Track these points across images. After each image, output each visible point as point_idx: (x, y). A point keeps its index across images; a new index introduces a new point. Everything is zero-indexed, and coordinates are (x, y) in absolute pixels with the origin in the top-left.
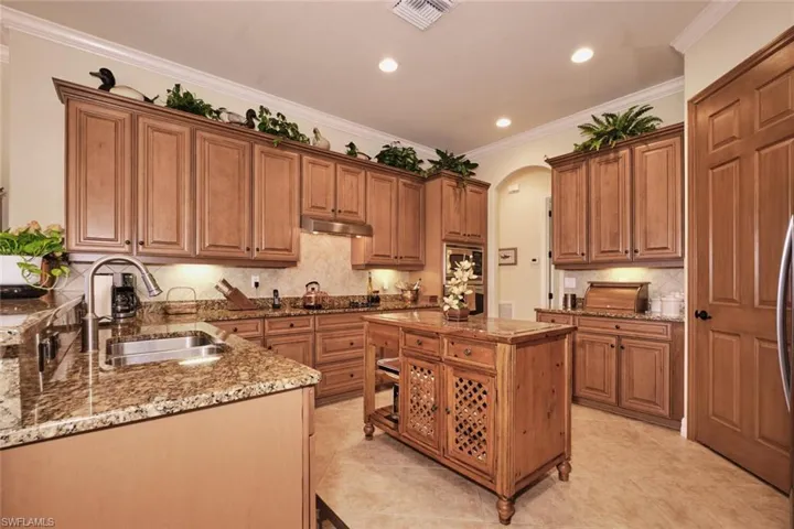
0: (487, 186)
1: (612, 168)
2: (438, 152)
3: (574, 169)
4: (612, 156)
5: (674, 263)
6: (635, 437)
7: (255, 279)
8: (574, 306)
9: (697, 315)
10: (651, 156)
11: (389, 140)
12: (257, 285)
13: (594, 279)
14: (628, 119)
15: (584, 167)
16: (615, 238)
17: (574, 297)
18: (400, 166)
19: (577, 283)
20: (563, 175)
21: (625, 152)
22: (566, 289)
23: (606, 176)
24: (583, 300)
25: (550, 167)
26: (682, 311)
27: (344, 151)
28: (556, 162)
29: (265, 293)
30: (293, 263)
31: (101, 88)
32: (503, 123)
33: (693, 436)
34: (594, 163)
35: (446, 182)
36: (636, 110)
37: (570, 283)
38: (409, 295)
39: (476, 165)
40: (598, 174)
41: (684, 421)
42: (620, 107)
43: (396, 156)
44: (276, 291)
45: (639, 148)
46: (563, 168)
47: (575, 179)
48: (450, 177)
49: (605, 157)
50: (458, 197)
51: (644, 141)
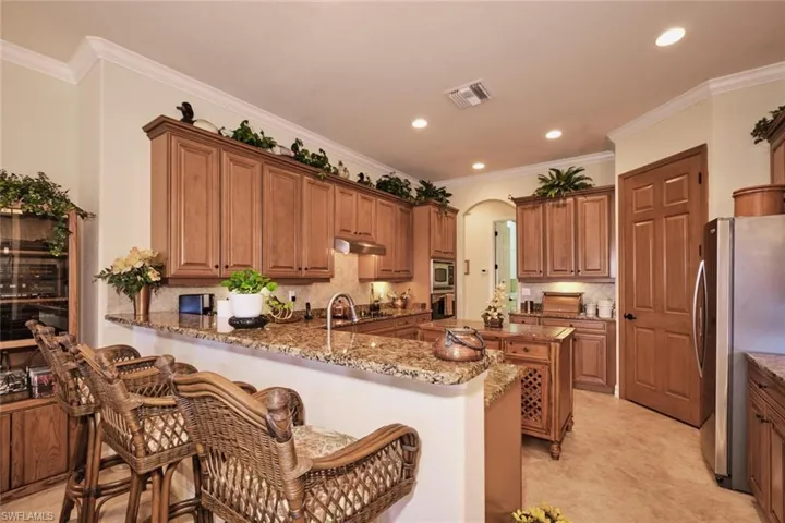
0: (455, 211)
1: (562, 211)
2: (423, 182)
3: (534, 208)
4: (561, 202)
5: (606, 280)
6: (590, 401)
7: (292, 294)
8: (532, 310)
9: (625, 317)
10: (589, 206)
11: (388, 171)
12: (294, 299)
13: (546, 290)
14: (569, 175)
15: (541, 208)
16: (565, 260)
17: (531, 302)
18: (399, 194)
19: (532, 292)
20: (526, 213)
21: (570, 200)
22: (523, 297)
23: (557, 216)
24: (540, 306)
25: (515, 205)
26: (613, 314)
27: (354, 178)
28: (519, 202)
29: (299, 307)
30: (327, 280)
31: (183, 120)
32: (479, 166)
33: (624, 396)
34: (549, 204)
35: (433, 209)
36: (574, 169)
37: (526, 293)
38: (399, 303)
39: (450, 195)
40: (551, 214)
41: (617, 387)
42: (564, 166)
43: (396, 186)
44: (308, 305)
45: (580, 199)
46: (527, 206)
47: (533, 216)
48: (435, 205)
49: (556, 203)
50: (440, 220)
51: (584, 195)
